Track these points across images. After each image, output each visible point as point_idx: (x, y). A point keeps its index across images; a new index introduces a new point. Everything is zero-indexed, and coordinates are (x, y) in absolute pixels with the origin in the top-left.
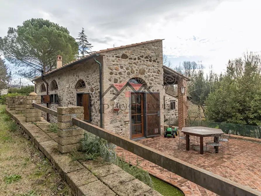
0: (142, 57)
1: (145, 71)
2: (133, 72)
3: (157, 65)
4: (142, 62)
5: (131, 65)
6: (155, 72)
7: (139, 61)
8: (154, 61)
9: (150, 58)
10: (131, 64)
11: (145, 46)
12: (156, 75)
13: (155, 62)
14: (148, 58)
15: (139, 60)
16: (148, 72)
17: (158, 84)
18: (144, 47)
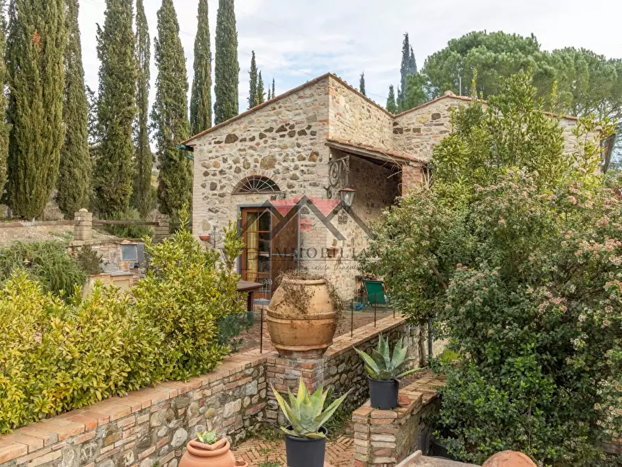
0: (270, 130)
1: (275, 160)
2: (247, 166)
3: (309, 142)
4: (270, 141)
5: (244, 153)
6: (304, 159)
7: (262, 141)
8: (302, 133)
9: (292, 127)
10: (244, 150)
11: (277, 106)
12: (306, 166)
13: (306, 134)
14: (286, 130)
15: (261, 138)
16: (285, 161)
17: (310, 185)
18: (274, 109)
